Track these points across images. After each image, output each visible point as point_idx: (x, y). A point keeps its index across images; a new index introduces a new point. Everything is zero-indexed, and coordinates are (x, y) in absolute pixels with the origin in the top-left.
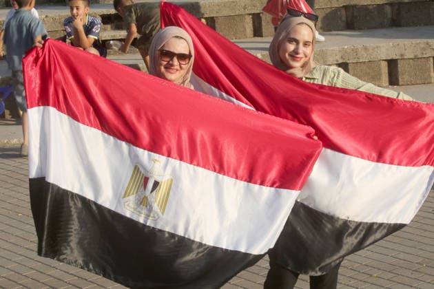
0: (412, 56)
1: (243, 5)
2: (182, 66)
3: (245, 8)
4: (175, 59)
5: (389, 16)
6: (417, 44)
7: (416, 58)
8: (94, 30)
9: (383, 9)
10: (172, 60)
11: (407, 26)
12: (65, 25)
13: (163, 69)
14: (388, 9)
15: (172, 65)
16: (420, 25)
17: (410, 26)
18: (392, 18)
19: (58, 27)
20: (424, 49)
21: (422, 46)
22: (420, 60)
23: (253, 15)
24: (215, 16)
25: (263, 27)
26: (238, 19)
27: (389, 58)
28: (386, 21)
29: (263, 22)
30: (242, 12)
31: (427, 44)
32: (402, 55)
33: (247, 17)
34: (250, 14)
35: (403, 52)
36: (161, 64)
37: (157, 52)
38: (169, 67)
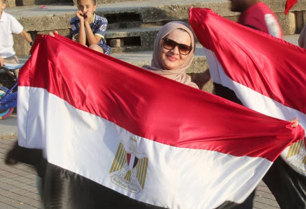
2: (183, 56)
4: (177, 49)
8: (101, 29)
10: (173, 48)
12: (72, 24)
13: (164, 56)
15: (173, 54)
19: (65, 26)
36: (163, 52)
37: (161, 41)
38: (170, 55)
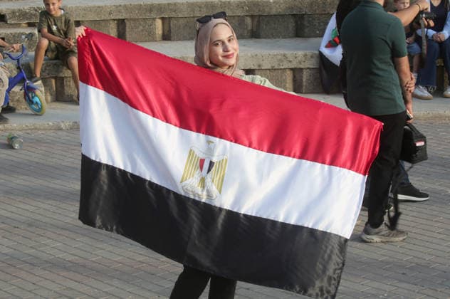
0: (269, 67)
1: (109, 10)
3: (110, 14)
5: (249, 28)
6: (275, 55)
7: (273, 69)
9: (244, 21)
11: (265, 38)
14: (249, 21)
16: (279, 37)
17: (269, 38)
18: (252, 30)
20: (281, 61)
21: (279, 57)
22: (276, 71)
23: (118, 20)
24: (81, 20)
25: (127, 33)
26: (103, 24)
27: (248, 68)
28: (246, 32)
29: (127, 28)
30: (107, 17)
31: (284, 56)
32: (259, 66)
33: (111, 22)
34: (114, 20)
35: (261, 62)
